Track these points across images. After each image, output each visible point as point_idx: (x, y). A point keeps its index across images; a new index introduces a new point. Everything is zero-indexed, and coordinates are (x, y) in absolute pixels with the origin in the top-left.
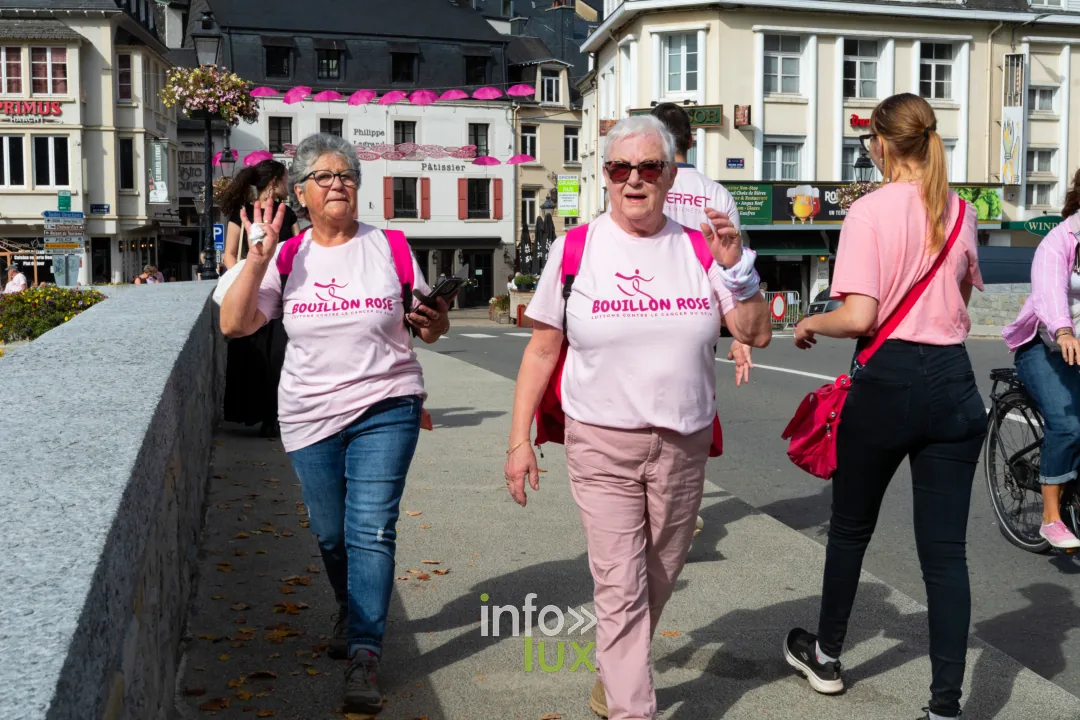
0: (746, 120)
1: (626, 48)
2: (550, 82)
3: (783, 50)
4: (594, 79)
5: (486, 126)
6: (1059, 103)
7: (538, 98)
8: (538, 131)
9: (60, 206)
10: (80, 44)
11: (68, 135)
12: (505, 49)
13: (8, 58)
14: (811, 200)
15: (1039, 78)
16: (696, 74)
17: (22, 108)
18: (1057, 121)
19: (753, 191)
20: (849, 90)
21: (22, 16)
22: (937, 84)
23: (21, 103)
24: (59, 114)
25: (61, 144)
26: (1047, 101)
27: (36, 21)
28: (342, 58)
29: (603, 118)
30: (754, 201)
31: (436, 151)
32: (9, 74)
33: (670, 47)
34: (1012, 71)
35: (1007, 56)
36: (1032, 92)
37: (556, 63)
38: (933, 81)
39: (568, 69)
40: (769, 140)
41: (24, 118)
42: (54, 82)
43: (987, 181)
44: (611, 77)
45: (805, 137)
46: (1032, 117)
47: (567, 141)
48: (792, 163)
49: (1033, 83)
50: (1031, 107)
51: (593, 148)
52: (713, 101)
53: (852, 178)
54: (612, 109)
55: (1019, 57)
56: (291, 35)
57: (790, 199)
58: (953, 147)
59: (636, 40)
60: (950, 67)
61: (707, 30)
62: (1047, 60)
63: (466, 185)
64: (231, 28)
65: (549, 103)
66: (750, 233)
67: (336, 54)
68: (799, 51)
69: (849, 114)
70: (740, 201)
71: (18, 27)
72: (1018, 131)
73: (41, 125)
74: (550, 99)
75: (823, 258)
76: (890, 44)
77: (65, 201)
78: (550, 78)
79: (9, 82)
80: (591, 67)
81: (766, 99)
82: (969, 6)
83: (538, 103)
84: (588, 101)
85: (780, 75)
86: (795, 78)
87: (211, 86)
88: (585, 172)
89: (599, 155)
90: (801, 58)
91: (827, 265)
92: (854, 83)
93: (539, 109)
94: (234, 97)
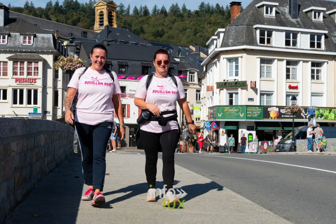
0: (254, 86)
1: (216, 63)
2: (192, 76)
3: (266, 64)
4: (205, 74)
7: (188, 80)
8: (188, 91)
9: (34, 111)
10: (43, 61)
11: (38, 89)
12: (177, 65)
13: (20, 65)
14: (275, 111)
16: (238, 71)
17: (24, 80)
19: (257, 109)
20: (288, 77)
21: (25, 52)
22: (317, 75)
23: (24, 79)
24: (36, 82)
25: (36, 92)
27: (30, 54)
28: (126, 67)
29: (208, 86)
30: (257, 112)
32: (20, 70)
33: (230, 62)
37: (192, 70)
38: (315, 74)
39: (197, 72)
40: (261, 92)
41: (24, 83)
42: (34, 72)
43: (334, 107)
44: (211, 73)
45: (274, 91)
47: (197, 94)
48: (269, 100)
51: (205, 96)
52: (243, 80)
53: (289, 104)
54: (211, 83)
56: (110, 60)
57: (269, 111)
58: (322, 96)
59: (218, 61)
60: (321, 70)
61: (242, 57)
65: (191, 82)
66: (256, 122)
68: (271, 64)
69: (288, 84)
70: (252, 112)
71: (24, 55)
73: (30, 86)
74: (192, 81)
75: (280, 131)
76: (301, 62)
77: (36, 110)
78: (192, 74)
79: (20, 72)
80: (204, 70)
81: (261, 79)
82: (326, 51)
83: (187, 82)
84: (203, 81)
85: (265, 71)
86: (270, 73)
87: (72, 62)
88: (202, 104)
89: (207, 98)
90: (272, 66)
91: (281, 133)
92: (289, 75)
93: (188, 84)
94: (79, 66)
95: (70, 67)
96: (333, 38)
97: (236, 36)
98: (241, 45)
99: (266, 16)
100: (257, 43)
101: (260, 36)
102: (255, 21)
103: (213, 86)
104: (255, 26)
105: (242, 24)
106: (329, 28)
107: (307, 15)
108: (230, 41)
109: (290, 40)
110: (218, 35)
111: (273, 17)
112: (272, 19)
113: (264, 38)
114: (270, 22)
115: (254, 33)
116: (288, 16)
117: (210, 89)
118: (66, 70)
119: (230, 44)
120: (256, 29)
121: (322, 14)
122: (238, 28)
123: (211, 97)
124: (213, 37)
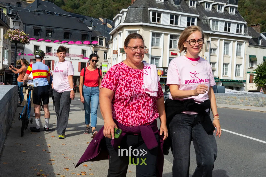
0: (147, 52)
1: (120, 34)
2: (101, 41)
3: (156, 36)
4: (112, 41)
5: (86, 50)
6: (217, 52)
8: (98, 52)
12: (91, 33)
14: (161, 71)
15: (213, 46)
18: (217, 56)
20: (171, 46)
26: (214, 51)
28: (52, 32)
29: (114, 50)
31: (74, 55)
34: (207, 44)
35: (206, 41)
36: (211, 49)
37: (103, 37)
39: (105, 38)
40: (152, 57)
44: (116, 41)
45: (160, 57)
46: (211, 55)
47: (104, 55)
48: (157, 62)
49: (211, 47)
50: (211, 53)
51: (111, 57)
54: (116, 48)
55: (209, 41)
56: (40, 26)
59: (122, 32)
61: (139, 31)
62: (215, 42)
63: (80, 64)
64: (26, 24)
67: (51, 32)
68: (160, 37)
69: (171, 52)
72: (208, 58)
74: (101, 45)
75: (164, 85)
78: (101, 40)
80: (111, 38)
81: (152, 48)
83: (98, 46)
84: (110, 46)
85: (155, 42)
86: (159, 43)
87: (17, 34)
88: (109, 62)
89: (112, 58)
90: (160, 39)
91: (165, 86)
92: (172, 45)
93: (98, 47)
94: (23, 38)
95: (16, 38)
96: (202, 20)
97: (136, 15)
98: (138, 22)
99: (157, 2)
100: (150, 21)
101: (153, 16)
102: (150, 5)
103: (117, 50)
104: (149, 9)
105: (140, 6)
106: (200, 13)
107: (186, 3)
108: (131, 18)
109: (173, 20)
110: (122, 13)
111: (162, 3)
112: (161, 4)
113: (156, 18)
114: (160, 6)
115: (149, 14)
116: (173, 3)
117: (115, 52)
118: (13, 40)
119: (131, 20)
120: (150, 10)
121: (196, 3)
122: (137, 9)
123: (115, 58)
124: (119, 15)
